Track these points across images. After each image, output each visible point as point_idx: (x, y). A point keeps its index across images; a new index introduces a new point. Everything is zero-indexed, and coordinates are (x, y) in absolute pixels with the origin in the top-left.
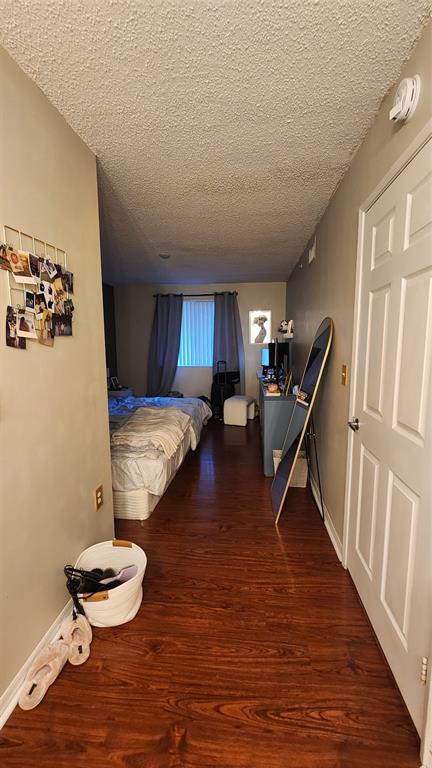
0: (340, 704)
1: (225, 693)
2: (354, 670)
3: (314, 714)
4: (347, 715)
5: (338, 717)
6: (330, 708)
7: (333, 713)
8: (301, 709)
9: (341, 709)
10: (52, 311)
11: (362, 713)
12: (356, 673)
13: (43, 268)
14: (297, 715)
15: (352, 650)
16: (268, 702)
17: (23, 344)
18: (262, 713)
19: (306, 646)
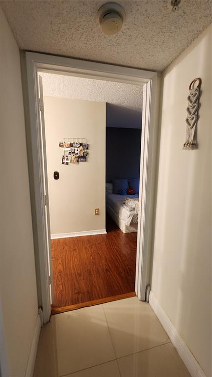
0: (64, 289)
1: (64, 264)
2: (77, 293)
3: (60, 283)
4: (61, 291)
5: (60, 288)
6: (63, 286)
7: (61, 287)
8: (61, 279)
9: (63, 289)
10: (78, 155)
11: (62, 295)
12: (76, 294)
13: (74, 145)
14: (60, 279)
15: (86, 293)
16: (63, 273)
17: (67, 164)
18: (60, 272)
19: (84, 279)
